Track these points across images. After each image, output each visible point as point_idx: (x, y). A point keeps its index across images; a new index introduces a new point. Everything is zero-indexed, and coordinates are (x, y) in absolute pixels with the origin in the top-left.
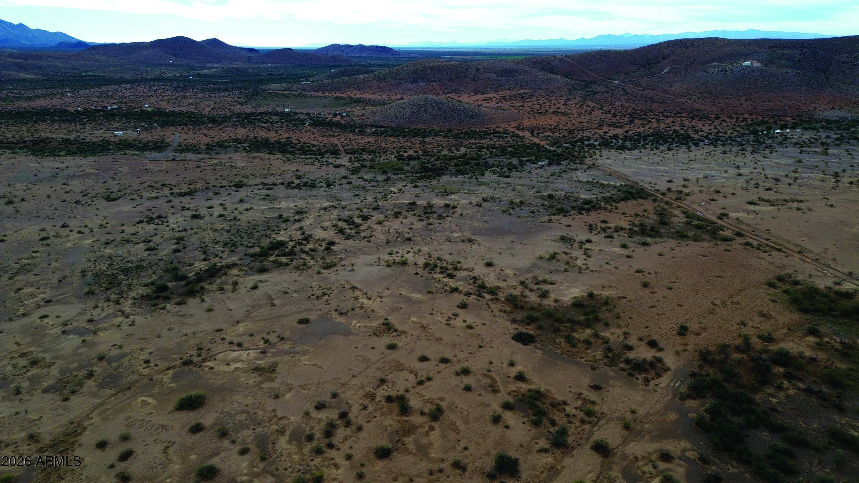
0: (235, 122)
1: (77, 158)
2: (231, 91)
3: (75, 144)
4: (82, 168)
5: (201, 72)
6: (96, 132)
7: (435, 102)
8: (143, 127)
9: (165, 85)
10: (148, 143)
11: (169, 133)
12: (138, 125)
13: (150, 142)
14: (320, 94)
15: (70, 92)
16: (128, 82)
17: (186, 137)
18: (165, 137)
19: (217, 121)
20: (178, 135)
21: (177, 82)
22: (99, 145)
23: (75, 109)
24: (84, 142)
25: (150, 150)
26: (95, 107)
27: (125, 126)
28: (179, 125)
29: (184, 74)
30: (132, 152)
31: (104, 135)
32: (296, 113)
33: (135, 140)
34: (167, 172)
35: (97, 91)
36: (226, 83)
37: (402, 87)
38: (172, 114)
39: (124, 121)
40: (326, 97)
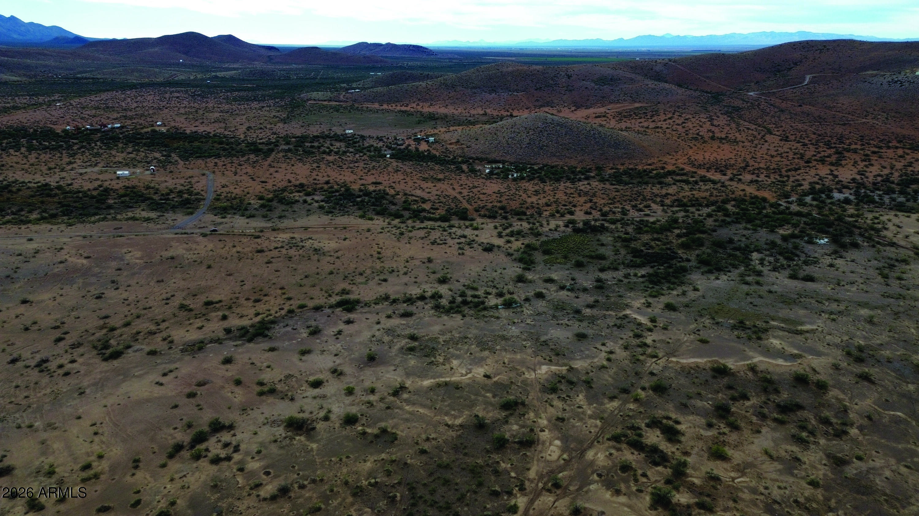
0: (286, 151)
1: (55, 227)
2: (264, 101)
3: (56, 195)
4: (62, 256)
5: (218, 74)
6: (89, 170)
7: (558, 125)
8: (159, 161)
9: (179, 92)
10: (168, 194)
11: (196, 172)
12: (150, 156)
13: (171, 191)
14: (376, 106)
15: (59, 101)
16: (133, 87)
17: (224, 181)
18: (193, 181)
19: (260, 150)
20: (211, 176)
21: (193, 87)
22: (93, 197)
23: (63, 127)
24: (70, 192)
25: (174, 208)
26: (91, 125)
27: (133, 159)
28: (210, 157)
29: (199, 76)
30: (145, 214)
31: (101, 177)
32: (363, 137)
33: (148, 188)
34: (209, 267)
35: (95, 99)
36: (253, 89)
37: (479, 98)
38: (194, 137)
39: (130, 150)
40: (387, 111)
